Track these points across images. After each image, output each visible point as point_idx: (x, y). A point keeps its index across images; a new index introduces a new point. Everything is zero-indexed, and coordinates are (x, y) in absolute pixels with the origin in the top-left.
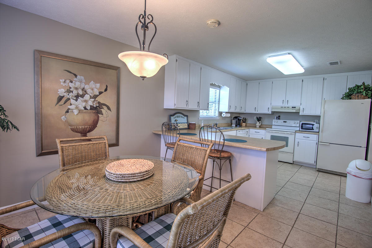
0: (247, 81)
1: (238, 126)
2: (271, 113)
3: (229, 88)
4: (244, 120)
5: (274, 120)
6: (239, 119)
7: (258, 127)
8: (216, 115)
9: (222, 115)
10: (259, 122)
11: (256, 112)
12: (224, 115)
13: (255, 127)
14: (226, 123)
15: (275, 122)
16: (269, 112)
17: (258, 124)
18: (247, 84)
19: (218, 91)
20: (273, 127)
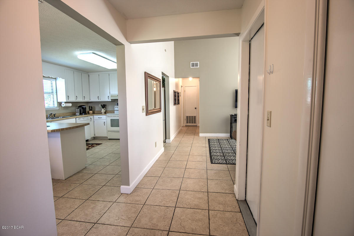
0: (88, 72)
1: (83, 114)
2: (111, 101)
3: (64, 80)
4: (90, 108)
5: (115, 106)
6: (83, 108)
7: (103, 113)
8: (55, 106)
9: (62, 105)
10: (104, 109)
11: (99, 101)
12: (64, 105)
13: (100, 113)
14: (70, 113)
15: (116, 108)
16: (109, 100)
17: (103, 111)
18: (89, 76)
19: (54, 82)
20: (115, 112)
